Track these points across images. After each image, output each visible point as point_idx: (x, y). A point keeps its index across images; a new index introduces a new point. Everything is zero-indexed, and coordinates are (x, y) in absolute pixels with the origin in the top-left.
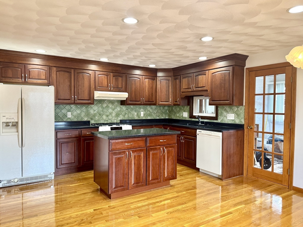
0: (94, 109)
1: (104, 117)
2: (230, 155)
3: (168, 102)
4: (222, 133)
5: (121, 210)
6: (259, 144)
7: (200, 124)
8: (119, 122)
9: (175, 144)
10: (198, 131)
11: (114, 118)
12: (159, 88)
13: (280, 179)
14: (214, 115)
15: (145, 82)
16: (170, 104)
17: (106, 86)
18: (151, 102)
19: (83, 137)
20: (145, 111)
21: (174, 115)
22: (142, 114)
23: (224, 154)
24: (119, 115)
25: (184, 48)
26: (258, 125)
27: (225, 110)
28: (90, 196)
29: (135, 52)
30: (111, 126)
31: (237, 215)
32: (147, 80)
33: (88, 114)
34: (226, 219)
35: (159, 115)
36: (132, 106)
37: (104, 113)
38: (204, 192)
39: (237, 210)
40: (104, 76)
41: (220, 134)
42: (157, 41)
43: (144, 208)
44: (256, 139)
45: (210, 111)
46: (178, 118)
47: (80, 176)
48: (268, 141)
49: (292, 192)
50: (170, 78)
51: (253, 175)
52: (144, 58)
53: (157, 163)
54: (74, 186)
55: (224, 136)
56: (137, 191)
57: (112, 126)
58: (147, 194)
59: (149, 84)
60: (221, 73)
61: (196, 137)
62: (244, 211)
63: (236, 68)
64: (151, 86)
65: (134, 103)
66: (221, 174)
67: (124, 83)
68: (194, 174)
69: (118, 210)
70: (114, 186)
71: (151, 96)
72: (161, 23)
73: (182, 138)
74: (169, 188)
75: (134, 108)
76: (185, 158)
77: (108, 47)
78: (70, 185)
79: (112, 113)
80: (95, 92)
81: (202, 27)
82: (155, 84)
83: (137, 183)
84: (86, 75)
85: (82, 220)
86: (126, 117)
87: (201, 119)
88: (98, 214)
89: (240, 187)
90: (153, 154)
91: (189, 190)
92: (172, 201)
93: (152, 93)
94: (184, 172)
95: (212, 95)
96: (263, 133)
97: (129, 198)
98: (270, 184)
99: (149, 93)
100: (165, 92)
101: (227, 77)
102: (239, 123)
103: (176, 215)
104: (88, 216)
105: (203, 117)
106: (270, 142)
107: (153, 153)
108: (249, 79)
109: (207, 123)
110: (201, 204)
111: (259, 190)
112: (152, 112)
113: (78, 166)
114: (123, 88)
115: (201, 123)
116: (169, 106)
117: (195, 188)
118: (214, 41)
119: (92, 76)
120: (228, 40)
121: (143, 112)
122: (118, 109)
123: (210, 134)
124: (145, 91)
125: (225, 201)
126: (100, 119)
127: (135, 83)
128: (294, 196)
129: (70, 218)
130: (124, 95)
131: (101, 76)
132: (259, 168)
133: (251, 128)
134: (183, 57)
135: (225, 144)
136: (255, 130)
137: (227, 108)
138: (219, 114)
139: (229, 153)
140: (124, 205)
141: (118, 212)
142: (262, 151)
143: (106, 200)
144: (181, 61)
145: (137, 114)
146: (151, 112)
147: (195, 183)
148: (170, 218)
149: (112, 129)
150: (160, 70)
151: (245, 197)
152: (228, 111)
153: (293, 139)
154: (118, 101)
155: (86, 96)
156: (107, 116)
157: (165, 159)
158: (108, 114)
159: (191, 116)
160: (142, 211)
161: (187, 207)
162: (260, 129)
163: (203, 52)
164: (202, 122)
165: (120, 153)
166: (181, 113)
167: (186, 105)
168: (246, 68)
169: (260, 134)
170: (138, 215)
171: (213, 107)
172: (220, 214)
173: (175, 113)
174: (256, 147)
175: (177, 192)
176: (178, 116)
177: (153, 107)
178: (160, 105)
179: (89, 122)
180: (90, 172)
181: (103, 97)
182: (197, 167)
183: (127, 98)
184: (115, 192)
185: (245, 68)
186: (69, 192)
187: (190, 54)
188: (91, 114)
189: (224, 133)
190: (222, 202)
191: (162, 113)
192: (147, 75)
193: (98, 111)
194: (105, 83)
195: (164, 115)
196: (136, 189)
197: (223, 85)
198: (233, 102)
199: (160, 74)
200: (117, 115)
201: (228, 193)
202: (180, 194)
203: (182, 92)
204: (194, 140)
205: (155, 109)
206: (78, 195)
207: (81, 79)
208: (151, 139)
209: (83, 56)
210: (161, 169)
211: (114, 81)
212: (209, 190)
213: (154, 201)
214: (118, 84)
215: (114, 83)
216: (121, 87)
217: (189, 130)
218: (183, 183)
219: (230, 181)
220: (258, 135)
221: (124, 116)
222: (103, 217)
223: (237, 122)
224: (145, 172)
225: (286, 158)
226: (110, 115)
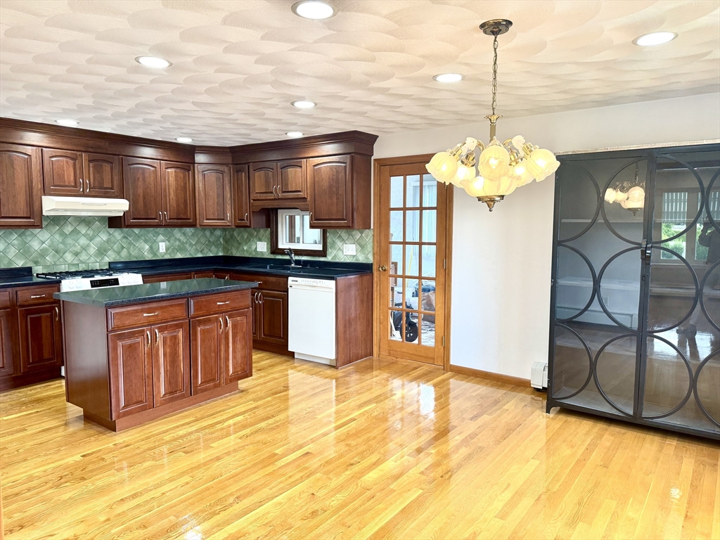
0: (40, 240)
1: (69, 257)
2: (349, 321)
3: (223, 219)
4: (334, 281)
5: (146, 447)
6: (398, 299)
7: (293, 265)
8: (107, 267)
9: (248, 308)
10: (290, 279)
11: (92, 259)
12: (201, 189)
13: (431, 355)
14: (319, 247)
15: (168, 174)
16: (228, 224)
17: (73, 184)
18: (183, 219)
19: (21, 306)
20: (169, 242)
21: (238, 248)
22: (162, 247)
23: (339, 319)
24: (106, 251)
25: (260, 116)
26: (395, 264)
27: (340, 237)
28: (63, 433)
29: (149, 113)
30: (90, 277)
31: (364, 421)
32: (173, 170)
33: (25, 251)
34: (345, 431)
35: (203, 250)
36: (137, 231)
37: (68, 247)
38: (305, 393)
39: (363, 414)
40: (64, 159)
41: (332, 283)
42: (205, 98)
43: (193, 437)
44: (393, 289)
45: (310, 239)
46: (246, 255)
47: (21, 397)
48: (414, 291)
49: (449, 374)
50: (226, 169)
51: (390, 354)
52: (168, 125)
53: (213, 348)
54: (16, 418)
55: (339, 287)
56: (172, 410)
57: (93, 277)
58: (195, 411)
59: (176, 180)
60: (331, 168)
61: (287, 292)
62: (375, 414)
63: (357, 157)
64: (182, 184)
65: (144, 224)
66: (333, 357)
67: (116, 178)
68: (285, 365)
69: (138, 448)
70: (122, 404)
71: (182, 206)
72: (216, 71)
73: (257, 296)
74: (237, 395)
75: (142, 235)
76: (264, 335)
77: (89, 101)
78: (5, 418)
79: (88, 246)
80: (43, 197)
81: (297, 86)
82: (191, 180)
83: (171, 393)
84: (18, 156)
85: (61, 478)
86: (124, 256)
87: (295, 255)
88: (94, 462)
89: (368, 376)
90: (203, 332)
91: (276, 393)
92: (248, 417)
93: (185, 201)
94: (265, 362)
95: (315, 209)
96: (404, 277)
97: (157, 424)
98: (417, 366)
99: (177, 201)
100: (216, 197)
101: (342, 175)
102: (364, 262)
103: (259, 437)
104: (72, 468)
105: (298, 252)
106: (416, 294)
107: (203, 330)
108: (380, 181)
109: (306, 263)
110: (301, 413)
111: (399, 376)
112: (186, 243)
113: (13, 376)
114: (115, 187)
115: (296, 264)
116: (224, 228)
117: (286, 388)
118: (317, 108)
119: (33, 159)
120: (342, 109)
121: (164, 243)
122: (103, 237)
123: (315, 284)
124: (169, 196)
125: (344, 402)
126: (58, 263)
127: (144, 179)
128: (452, 381)
129: (31, 478)
130: (119, 206)
131: (57, 160)
132: (398, 340)
133: (385, 270)
134: (256, 129)
135: (340, 300)
136: (392, 272)
137: (343, 233)
138: (328, 244)
139: (347, 318)
140: (148, 438)
141: (138, 451)
142: (402, 310)
143: (105, 434)
144: (250, 135)
145: (151, 247)
146: (183, 243)
147: (287, 380)
148: (248, 445)
149: (94, 284)
150: (202, 149)
151: (377, 391)
152: (345, 239)
153: (450, 286)
154: (101, 219)
155: (21, 209)
156: (76, 254)
157: (228, 339)
158: (78, 248)
159: (275, 249)
160: (191, 441)
161: (277, 422)
162: (400, 272)
163: (296, 124)
164: (297, 262)
165: (132, 335)
166: (254, 244)
167: (263, 228)
168: (374, 160)
169: (400, 280)
170: (183, 450)
171: (317, 233)
172: (334, 425)
173: (240, 244)
174: (393, 303)
175: (254, 400)
176: (247, 251)
177: (189, 231)
178: (204, 227)
179: (29, 270)
180: (47, 386)
181: (66, 210)
182: (290, 349)
183: (127, 211)
184: (125, 414)
185: (373, 158)
186: (7, 432)
187: (270, 125)
188: (32, 250)
189: (338, 281)
190: (337, 405)
191: (210, 244)
192: (172, 159)
193: (52, 243)
194: (69, 176)
195: (213, 248)
196: (170, 404)
197: (334, 189)
198: (353, 222)
199: (200, 158)
200: (102, 252)
201: (347, 388)
202: (260, 403)
203: (254, 200)
204: (282, 298)
205: (192, 235)
206: (32, 434)
207: (6, 166)
208: (198, 302)
209: (13, 113)
210: (220, 359)
211: (91, 171)
212: (313, 389)
213: (211, 421)
214: (102, 179)
215: (92, 176)
216: (110, 186)
217: (272, 279)
218: (265, 383)
219: (350, 368)
220: (396, 283)
221: (119, 253)
222: (108, 465)
223: (361, 259)
224: (188, 370)
225: (439, 319)
226: (84, 251)
